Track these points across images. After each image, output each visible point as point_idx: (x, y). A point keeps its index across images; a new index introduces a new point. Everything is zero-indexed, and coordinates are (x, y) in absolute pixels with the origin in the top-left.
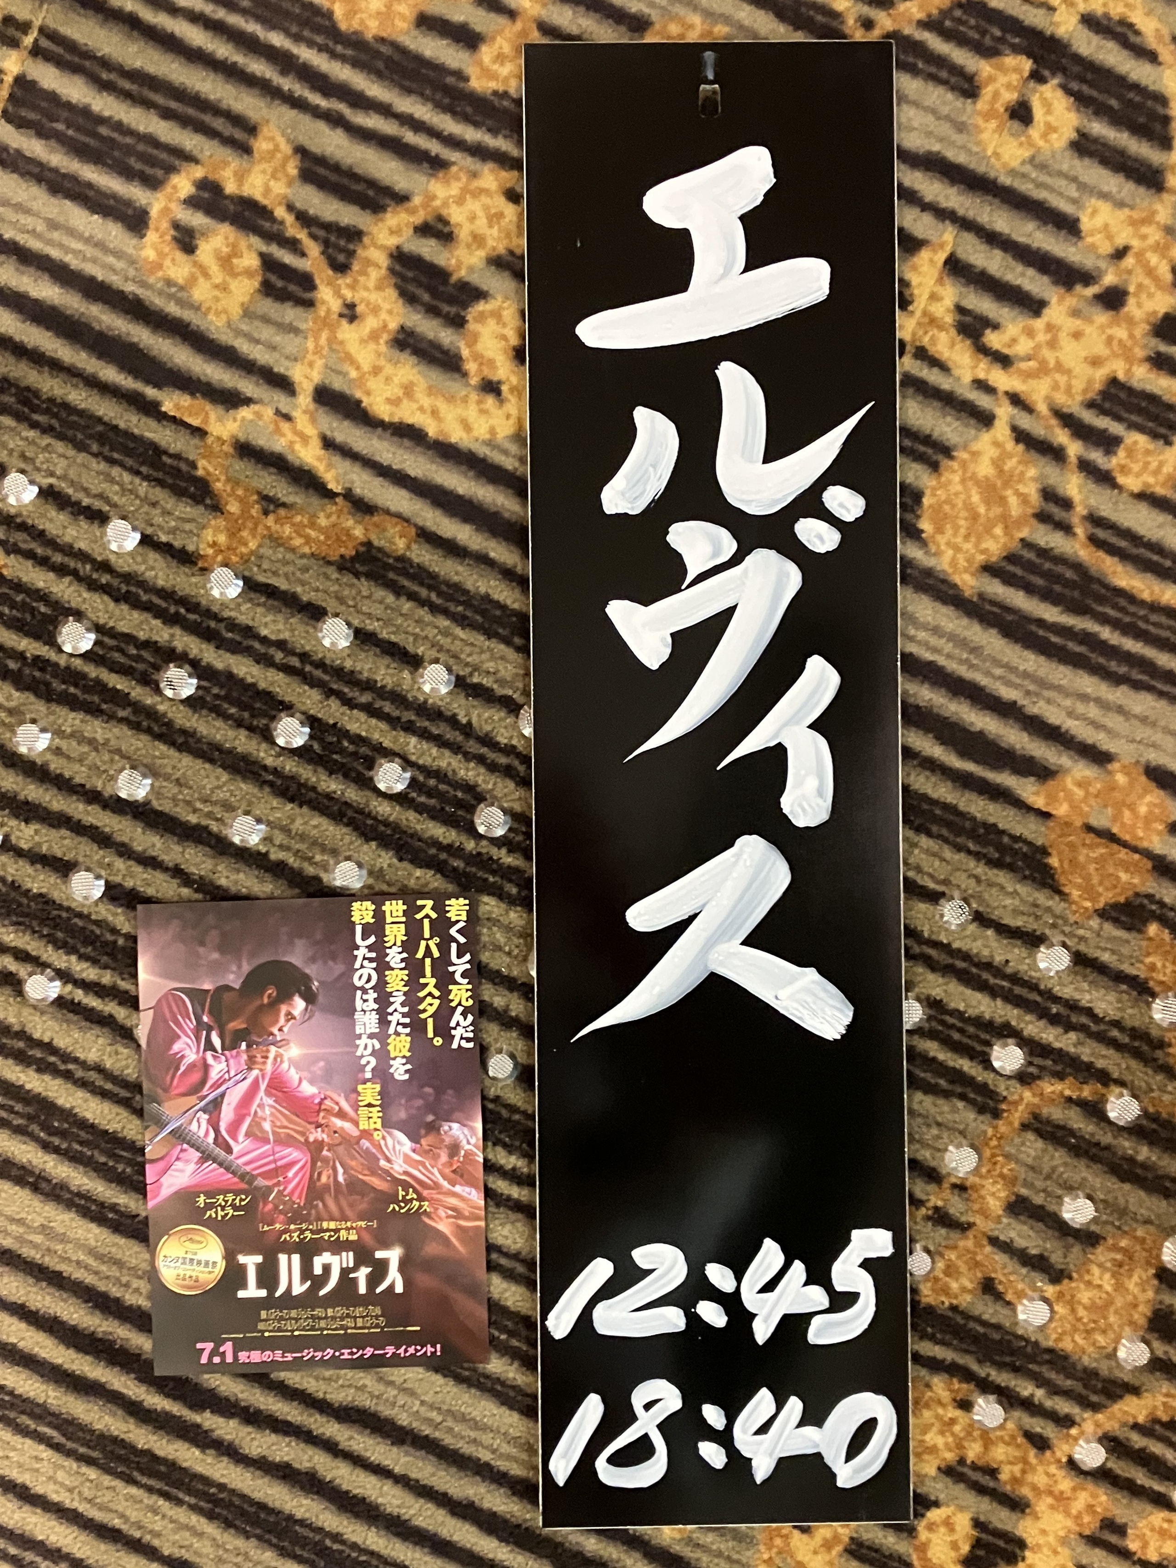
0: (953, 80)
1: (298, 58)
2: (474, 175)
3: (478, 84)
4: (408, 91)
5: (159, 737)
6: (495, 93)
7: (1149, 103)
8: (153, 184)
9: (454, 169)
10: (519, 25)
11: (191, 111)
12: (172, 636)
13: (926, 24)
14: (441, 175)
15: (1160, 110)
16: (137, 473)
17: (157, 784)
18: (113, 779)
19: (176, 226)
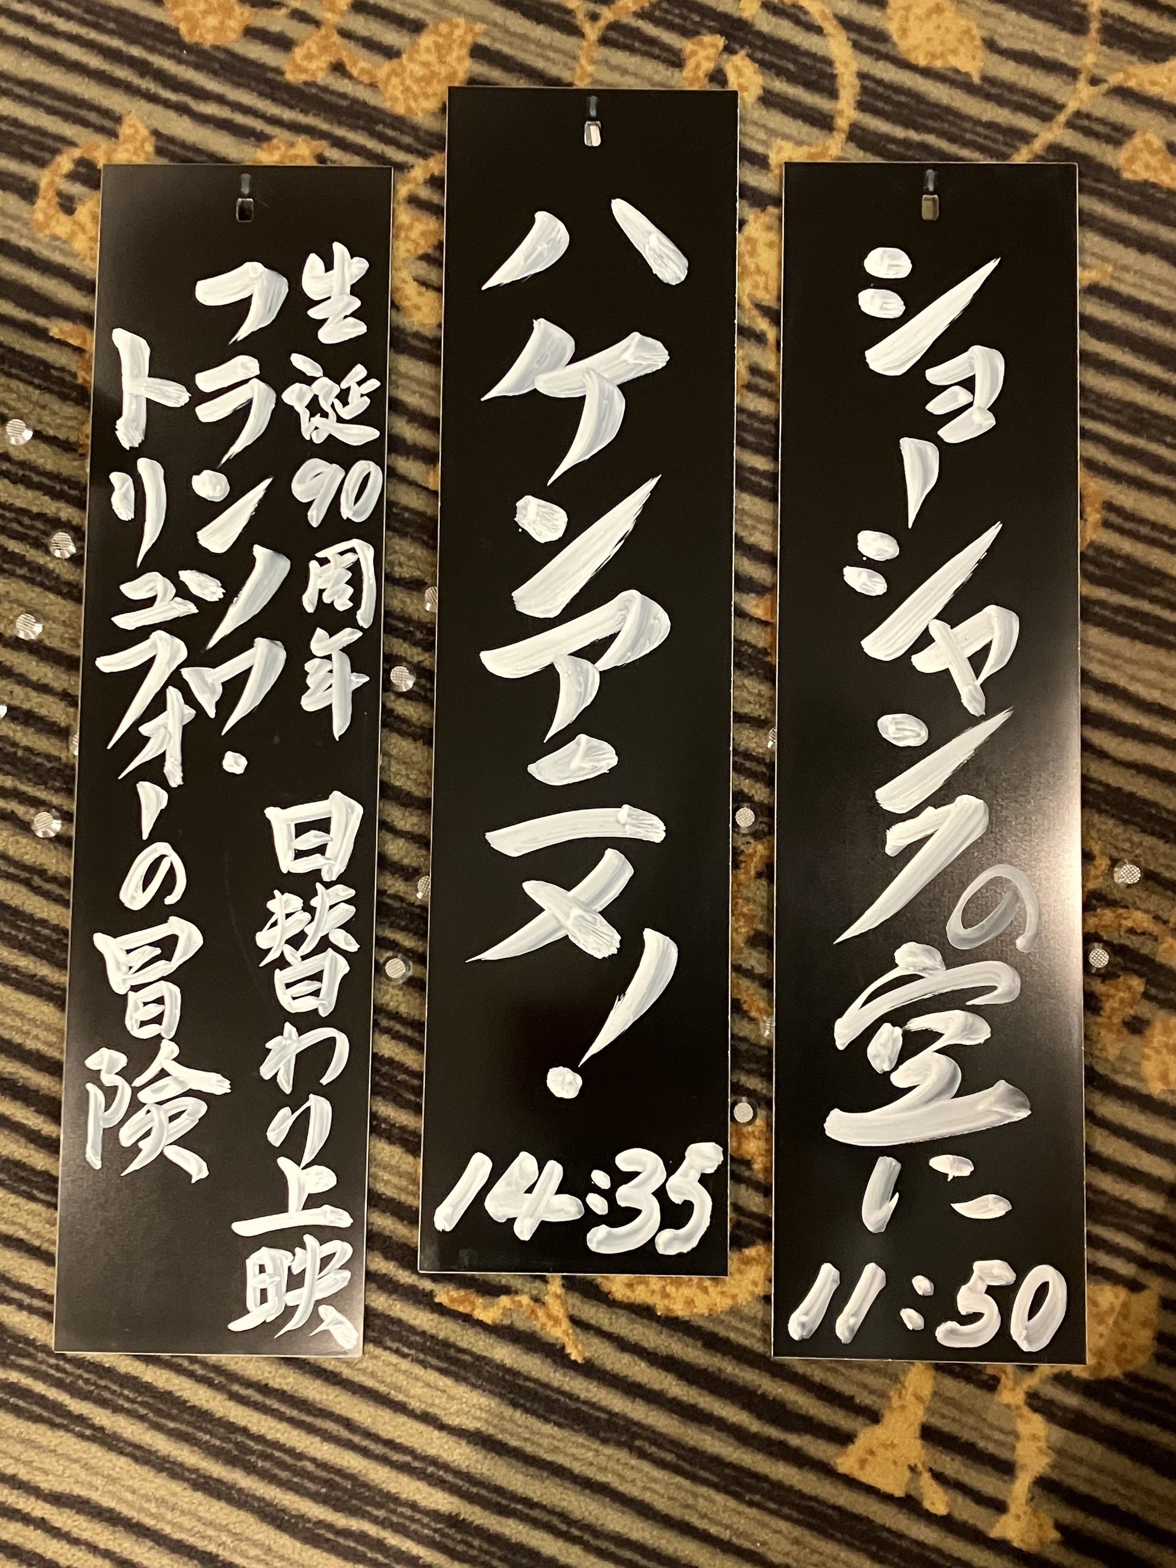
0: (665, 55)
1: (153, 64)
2: (292, 145)
3: (292, 77)
4: (238, 85)
5: (49, 589)
6: (306, 83)
7: (819, 65)
8: (41, 163)
9: (275, 141)
10: (323, 31)
11: (71, 109)
12: (59, 509)
13: (642, 15)
14: (265, 145)
15: (829, 70)
16: (31, 383)
17: (47, 626)
18: (12, 622)
19: (60, 194)
